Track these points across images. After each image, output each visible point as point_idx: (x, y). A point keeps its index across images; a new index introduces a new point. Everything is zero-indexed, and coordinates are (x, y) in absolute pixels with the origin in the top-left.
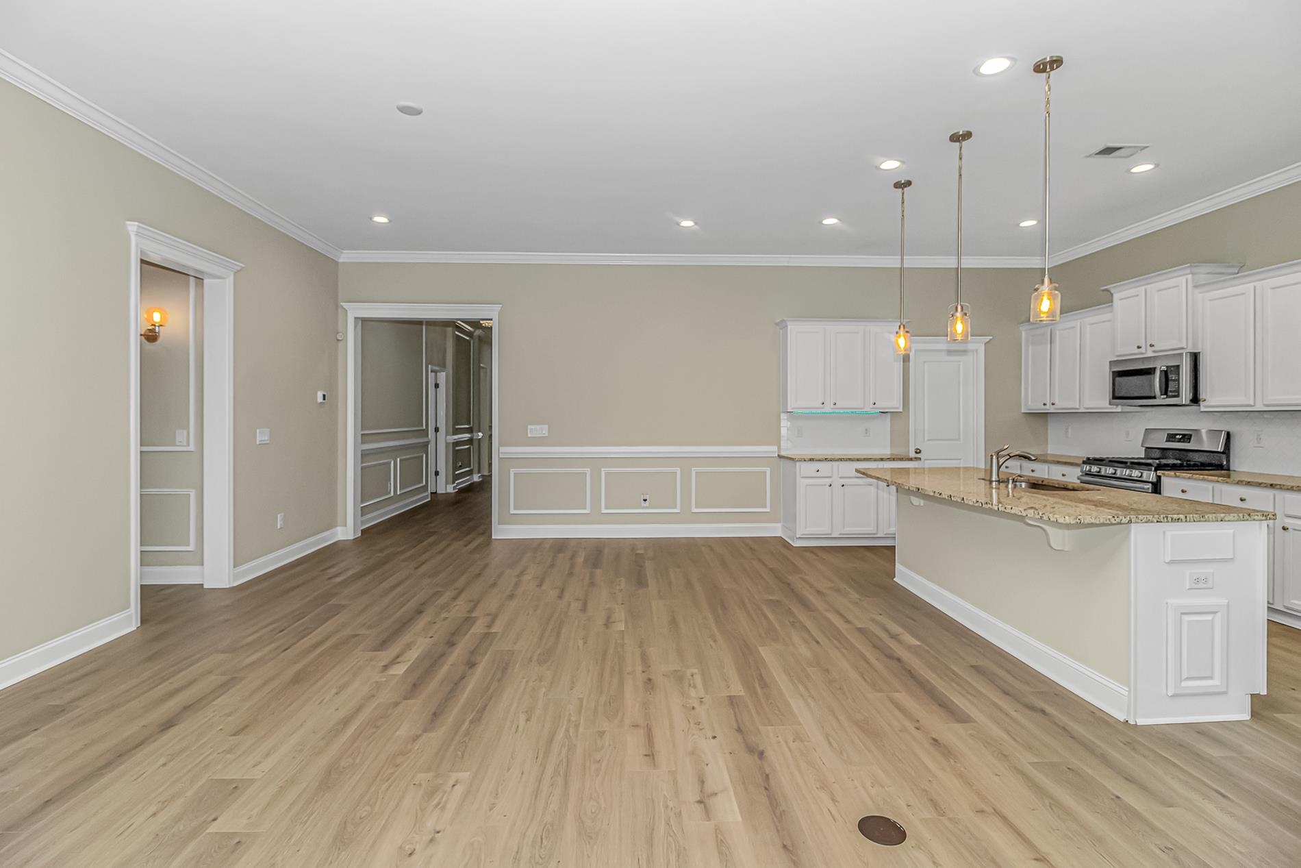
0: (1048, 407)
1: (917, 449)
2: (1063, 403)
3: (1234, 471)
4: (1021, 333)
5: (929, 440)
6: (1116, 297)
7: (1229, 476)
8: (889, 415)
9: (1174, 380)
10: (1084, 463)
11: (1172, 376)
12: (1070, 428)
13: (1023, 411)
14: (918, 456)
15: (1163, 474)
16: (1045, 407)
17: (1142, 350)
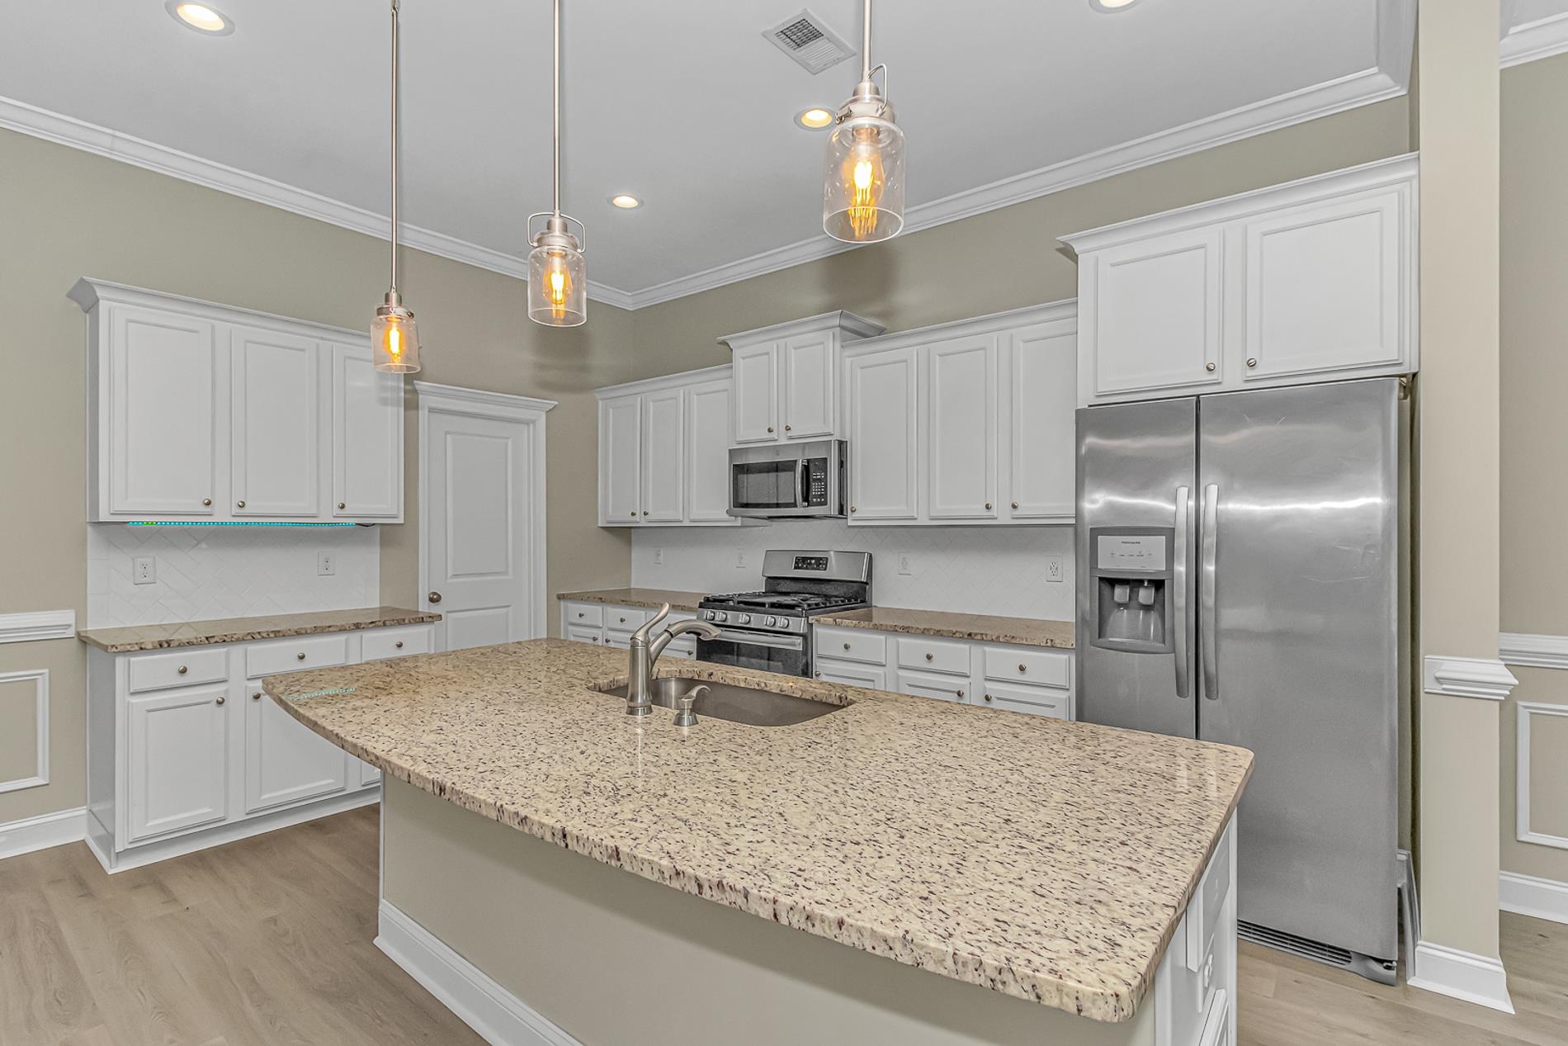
0: (637, 518)
1: (435, 593)
2: (660, 512)
3: (876, 607)
4: (597, 403)
5: (455, 576)
6: (737, 354)
7: (869, 618)
8: (378, 530)
9: (819, 480)
10: (701, 606)
11: (816, 475)
12: (662, 551)
13: (600, 525)
14: (435, 609)
15: (817, 621)
16: (634, 518)
17: (774, 435)
